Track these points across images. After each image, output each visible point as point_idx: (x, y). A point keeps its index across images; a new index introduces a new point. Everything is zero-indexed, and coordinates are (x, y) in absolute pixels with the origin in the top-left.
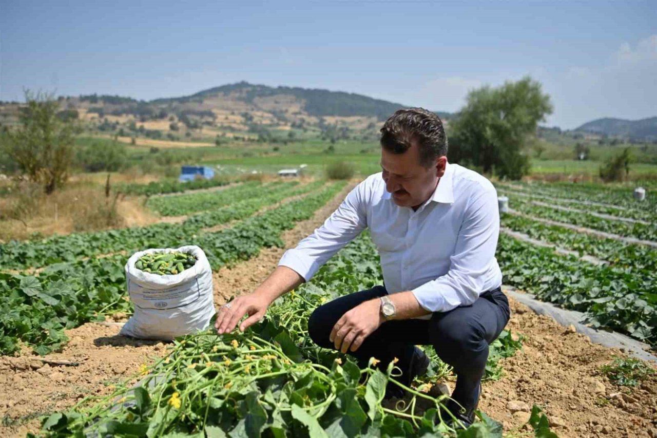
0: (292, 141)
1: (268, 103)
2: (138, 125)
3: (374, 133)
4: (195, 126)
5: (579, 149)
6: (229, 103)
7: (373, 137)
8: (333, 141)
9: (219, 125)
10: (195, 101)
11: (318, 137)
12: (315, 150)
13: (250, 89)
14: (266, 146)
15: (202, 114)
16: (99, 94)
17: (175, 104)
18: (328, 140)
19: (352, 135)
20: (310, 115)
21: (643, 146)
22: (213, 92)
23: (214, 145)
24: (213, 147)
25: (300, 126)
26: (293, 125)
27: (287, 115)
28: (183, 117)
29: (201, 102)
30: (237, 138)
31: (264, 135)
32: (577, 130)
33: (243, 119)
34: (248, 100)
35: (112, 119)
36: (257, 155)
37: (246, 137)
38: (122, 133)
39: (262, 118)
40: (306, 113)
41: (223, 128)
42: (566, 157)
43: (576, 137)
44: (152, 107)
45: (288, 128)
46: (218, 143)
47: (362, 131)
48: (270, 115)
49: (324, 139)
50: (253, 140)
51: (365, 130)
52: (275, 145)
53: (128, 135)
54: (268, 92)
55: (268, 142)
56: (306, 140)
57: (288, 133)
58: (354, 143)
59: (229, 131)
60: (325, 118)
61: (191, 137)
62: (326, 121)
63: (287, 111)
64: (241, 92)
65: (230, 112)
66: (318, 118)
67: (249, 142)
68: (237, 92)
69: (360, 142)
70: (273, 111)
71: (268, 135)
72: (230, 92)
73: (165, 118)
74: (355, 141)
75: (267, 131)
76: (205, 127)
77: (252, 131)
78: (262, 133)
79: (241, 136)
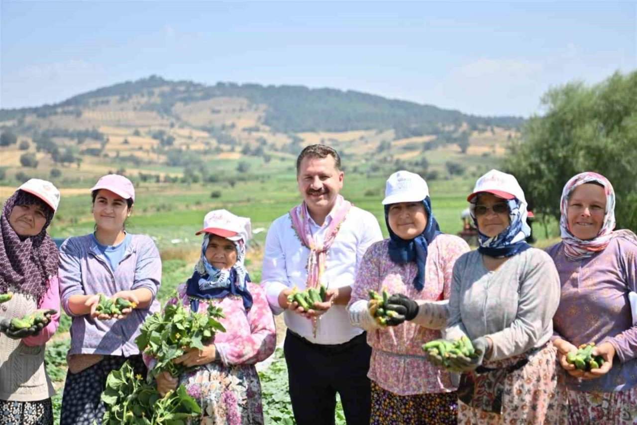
0: (242, 179)
1: (200, 114)
3: (389, 159)
4: (69, 159)
6: (130, 116)
7: (387, 166)
9: (112, 154)
10: (65, 113)
13: (166, 89)
14: (200, 191)
15: (81, 136)
17: (30, 119)
20: (275, 131)
22: (101, 95)
25: (258, 153)
26: (245, 152)
27: (234, 134)
28: (45, 143)
29: (79, 114)
31: (192, 171)
33: (156, 143)
34: (165, 109)
36: (182, 207)
37: (162, 175)
39: (189, 138)
40: (268, 128)
45: (236, 156)
47: (369, 157)
48: (205, 134)
50: (175, 180)
51: (373, 154)
52: (216, 188)
54: (198, 95)
55: (201, 182)
56: (269, 177)
57: (236, 166)
58: (354, 179)
59: (131, 164)
60: (301, 135)
61: (61, 178)
62: (302, 141)
63: (233, 126)
64: (151, 94)
65: (132, 130)
66: (290, 137)
67: (167, 184)
68: (143, 96)
69: (365, 175)
70: (209, 126)
71: (202, 170)
72: (130, 96)
73: (12, 146)
74: (358, 176)
75: (199, 162)
76: (87, 158)
77: (173, 163)
78: (190, 166)
79: (153, 173)
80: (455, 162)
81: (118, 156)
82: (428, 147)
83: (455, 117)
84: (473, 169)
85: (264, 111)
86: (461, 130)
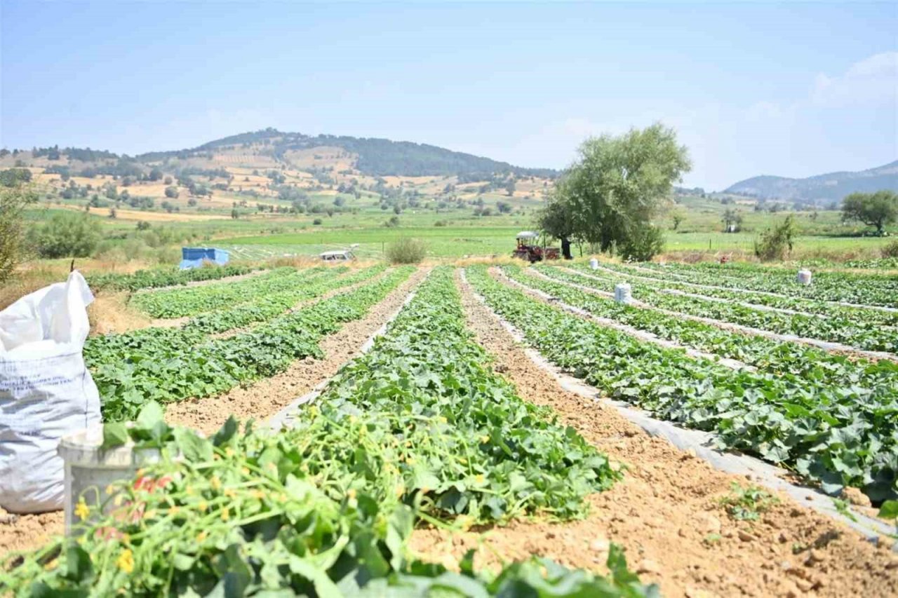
0: (338, 211)
1: (306, 159)
2: (120, 190)
3: (453, 198)
4: (202, 192)
5: (728, 217)
6: (250, 160)
7: (452, 204)
8: (397, 211)
9: (236, 189)
10: (200, 156)
11: (376, 204)
12: (371, 223)
13: (279, 139)
14: (303, 218)
15: (212, 174)
16: (62, 147)
17: (173, 160)
18: (391, 209)
19: (423, 202)
20: (364, 174)
21: (811, 213)
22: (228, 143)
23: (230, 218)
24: (228, 220)
25: (350, 191)
26: (340, 190)
27: (332, 175)
28: (184, 180)
29: (211, 157)
30: (261, 208)
31: (299, 204)
32: (726, 192)
33: (270, 181)
34: (278, 154)
35: (81, 182)
36: (291, 231)
37: (275, 206)
38: (95, 203)
39: (297, 178)
40: (358, 172)
41: (242, 193)
42: (713, 228)
43: (724, 202)
44: (139, 165)
45: (334, 193)
46: (234, 214)
47: (437, 196)
48: (310, 175)
49: (384, 208)
50: (285, 210)
51: (440, 195)
52: (318, 217)
53: (106, 206)
54: (304, 144)
55: (306, 213)
56: (359, 210)
57: (334, 200)
58: (426, 213)
59: (251, 197)
60: (385, 178)
61: (196, 207)
62: (386, 182)
63: (331, 169)
64: (267, 142)
65: (251, 171)
66: (376, 179)
67: (279, 214)
68: (261, 144)
69: (435, 211)
70: (313, 169)
71: (306, 203)
72: (251, 144)
73: (159, 181)
74: (428, 210)
75: (304, 197)
76: (217, 192)
77: (284, 197)
78: (297, 200)
79: (268, 205)
80: (503, 202)
81: (241, 190)
82: (483, 190)
83: (505, 168)
84: (517, 208)
85: (356, 158)
86: (509, 178)
